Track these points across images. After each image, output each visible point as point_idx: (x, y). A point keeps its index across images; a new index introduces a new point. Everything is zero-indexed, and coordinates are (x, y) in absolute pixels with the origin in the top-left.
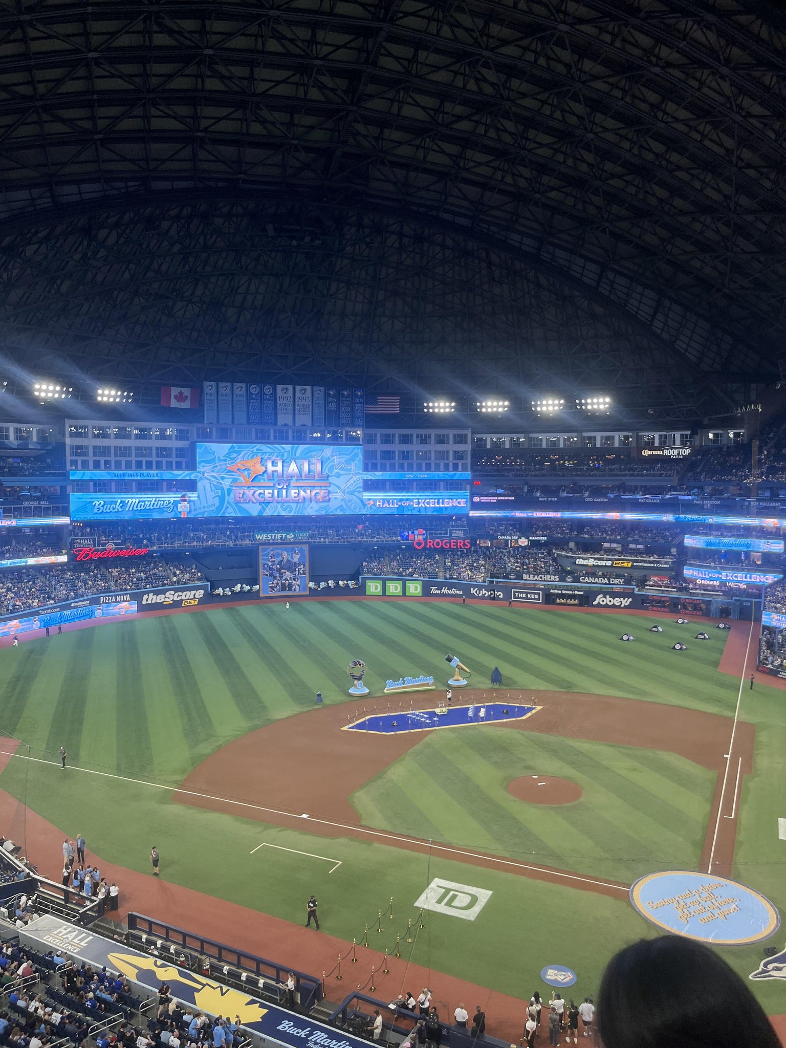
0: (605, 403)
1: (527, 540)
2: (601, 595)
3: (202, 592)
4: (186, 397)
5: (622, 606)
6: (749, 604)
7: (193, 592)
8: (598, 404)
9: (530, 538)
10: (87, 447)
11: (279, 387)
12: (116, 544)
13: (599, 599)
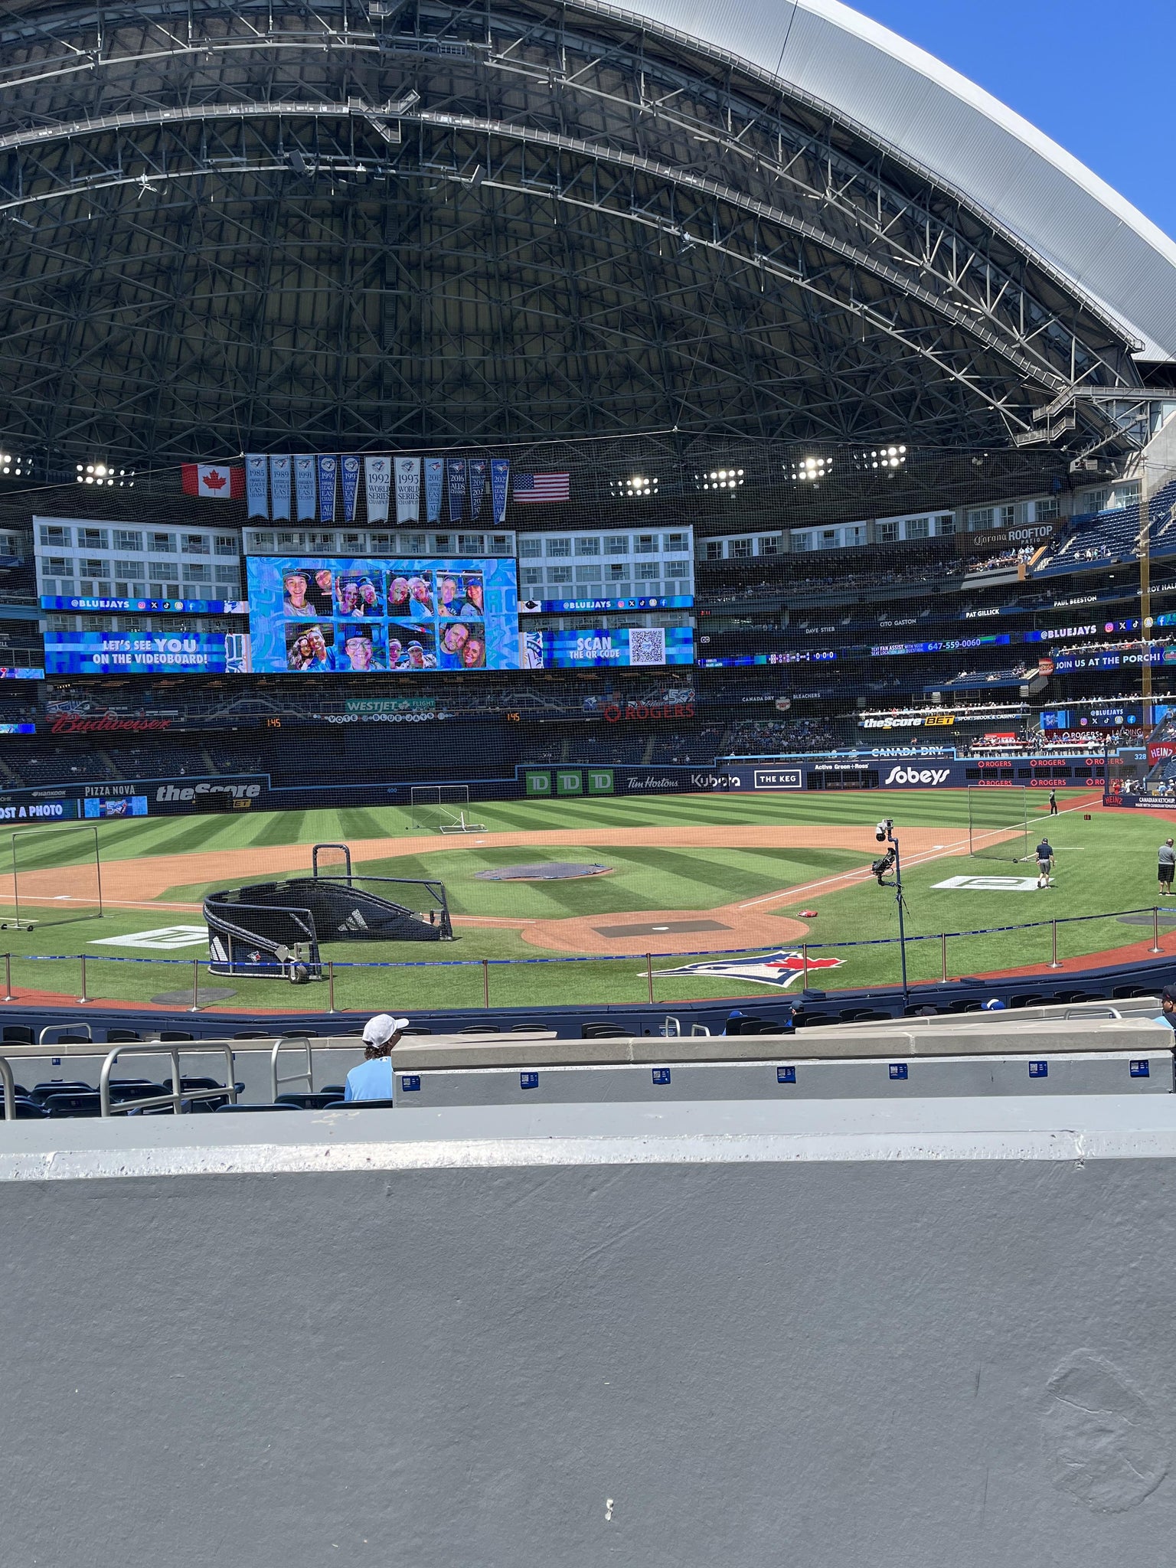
0: (899, 456)
1: (788, 701)
3: (258, 788)
4: (223, 482)
7: (242, 788)
8: (887, 458)
9: (795, 697)
10: (70, 560)
11: (369, 461)
12: (118, 712)
13: (896, 774)
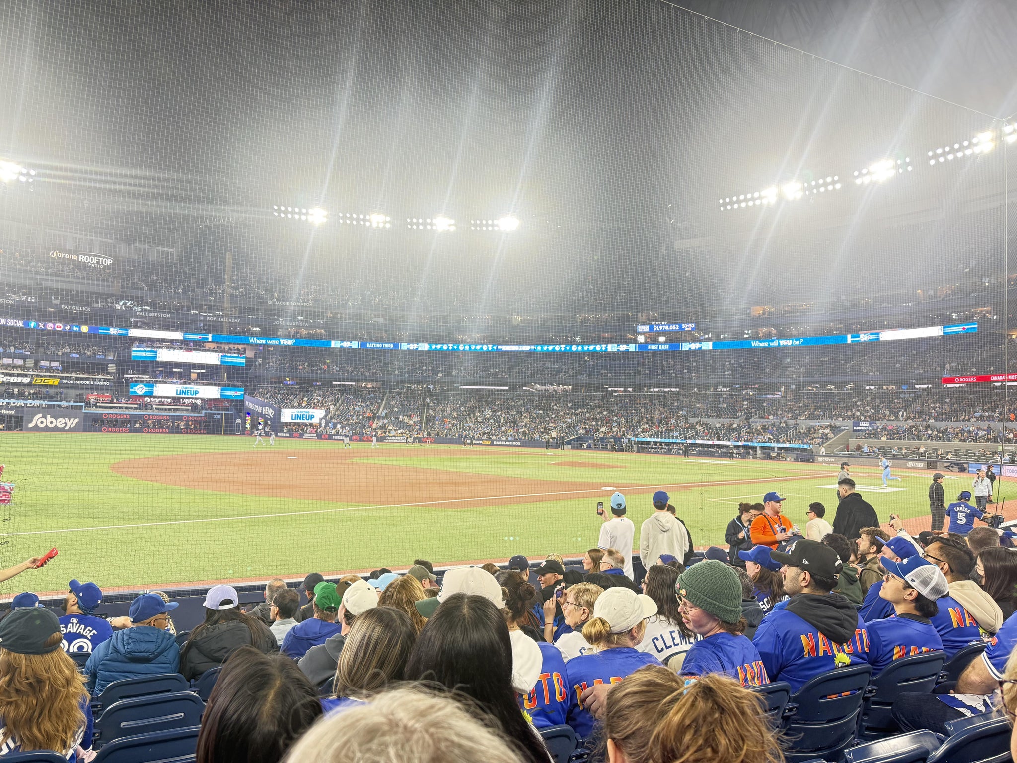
2: (40, 415)
5: (67, 428)
6: (219, 417)
13: (38, 420)
